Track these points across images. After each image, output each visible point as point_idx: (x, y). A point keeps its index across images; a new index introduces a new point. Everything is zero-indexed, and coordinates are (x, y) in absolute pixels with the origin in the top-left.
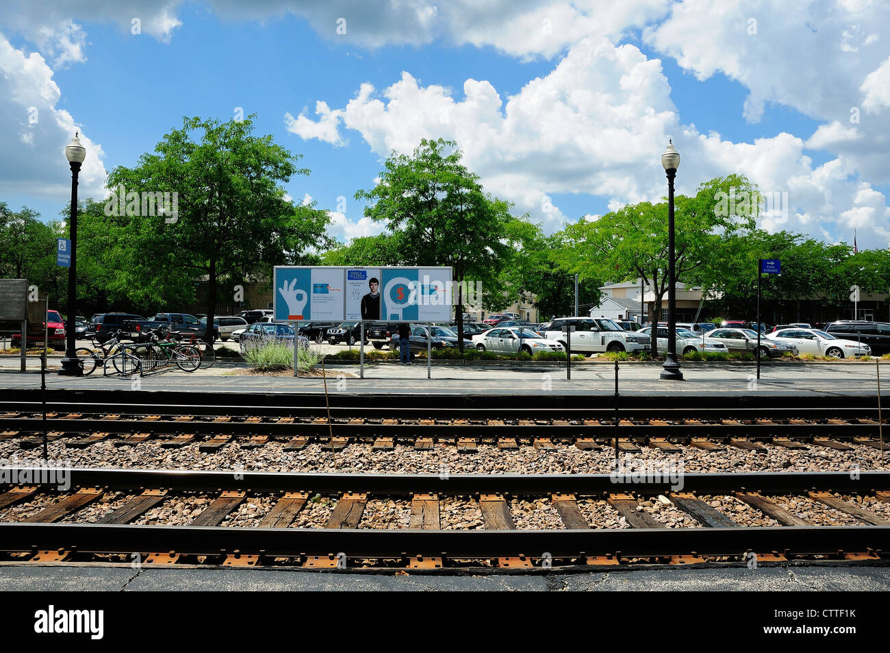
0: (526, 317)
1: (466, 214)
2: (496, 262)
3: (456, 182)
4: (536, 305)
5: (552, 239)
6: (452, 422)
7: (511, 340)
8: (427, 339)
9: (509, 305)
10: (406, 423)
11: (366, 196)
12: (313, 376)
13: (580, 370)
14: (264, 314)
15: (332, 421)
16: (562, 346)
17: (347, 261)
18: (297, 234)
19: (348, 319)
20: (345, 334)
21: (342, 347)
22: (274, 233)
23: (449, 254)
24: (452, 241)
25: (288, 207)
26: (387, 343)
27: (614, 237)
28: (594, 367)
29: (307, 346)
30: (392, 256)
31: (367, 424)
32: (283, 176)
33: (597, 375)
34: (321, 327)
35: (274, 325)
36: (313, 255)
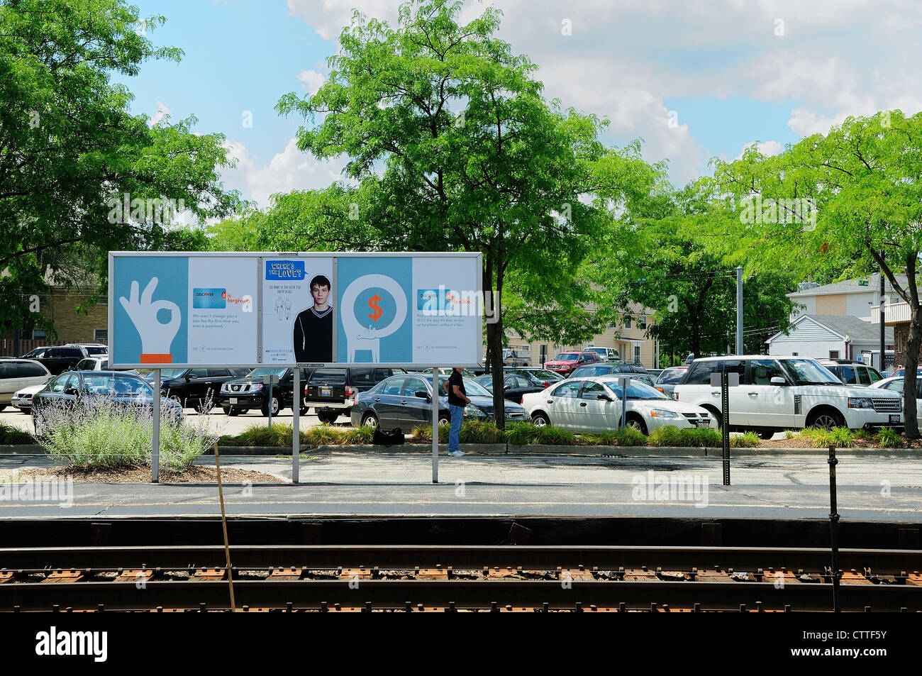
0: (633, 357)
1: (509, 145)
2: (572, 242)
3: (488, 76)
4: (655, 331)
5: (688, 193)
6: (486, 573)
7: (603, 403)
8: (429, 401)
9: (597, 332)
10: (389, 577)
11: (300, 106)
12: (193, 481)
13: (750, 466)
14: (85, 352)
15: (235, 576)
16: (710, 416)
17: (264, 242)
18: (158, 185)
19: (268, 361)
20: (258, 394)
21: (252, 421)
22: (106, 183)
23: (473, 225)
24: (481, 199)
25: (137, 128)
26: (347, 412)
27: (820, 187)
28: (780, 461)
29: (179, 419)
30: (357, 231)
31: (307, 580)
32: (124, 61)
33: (787, 476)
34: (207, 380)
35: (110, 375)
36: (192, 230)
